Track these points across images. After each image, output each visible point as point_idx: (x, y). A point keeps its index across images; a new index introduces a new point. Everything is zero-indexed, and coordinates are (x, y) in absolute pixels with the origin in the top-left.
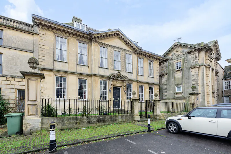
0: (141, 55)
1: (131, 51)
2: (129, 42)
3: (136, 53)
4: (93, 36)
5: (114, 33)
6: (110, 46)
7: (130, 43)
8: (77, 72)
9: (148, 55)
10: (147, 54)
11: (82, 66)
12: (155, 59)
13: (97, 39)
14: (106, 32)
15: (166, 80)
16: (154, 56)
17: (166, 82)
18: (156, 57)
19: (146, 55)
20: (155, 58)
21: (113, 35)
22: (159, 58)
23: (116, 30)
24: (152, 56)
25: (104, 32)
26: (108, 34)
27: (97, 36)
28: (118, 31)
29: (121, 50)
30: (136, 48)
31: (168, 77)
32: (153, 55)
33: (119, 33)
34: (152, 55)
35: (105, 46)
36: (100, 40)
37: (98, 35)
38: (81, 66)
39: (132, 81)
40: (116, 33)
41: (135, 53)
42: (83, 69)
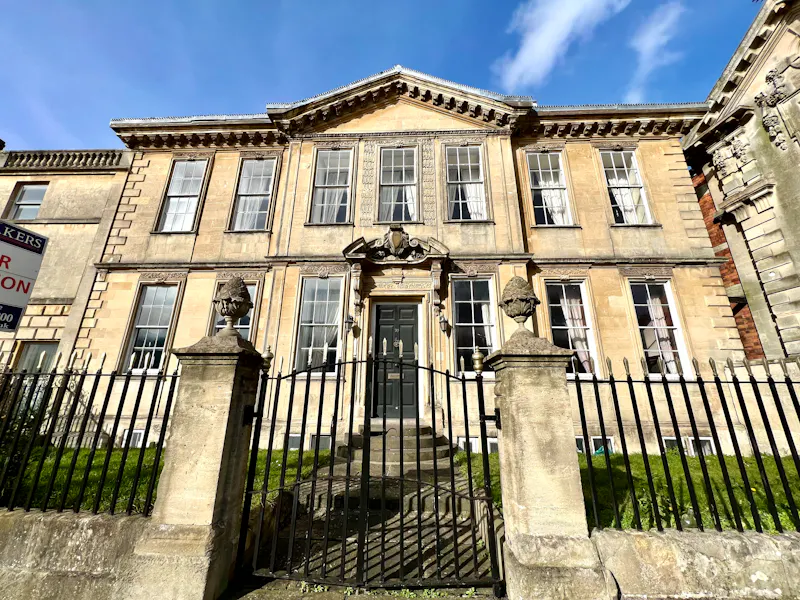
1: (475, 128)
2: (457, 98)
3: (504, 133)
6: (361, 137)
7: (463, 100)
8: (221, 261)
10: (591, 122)
11: (243, 236)
12: (648, 134)
15: (772, 226)
17: (778, 236)
28: (400, 75)
29: (420, 140)
30: (497, 110)
31: (784, 207)
33: (402, 81)
35: (343, 145)
36: (322, 128)
38: (238, 236)
39: (489, 260)
40: (389, 83)
42: (245, 246)
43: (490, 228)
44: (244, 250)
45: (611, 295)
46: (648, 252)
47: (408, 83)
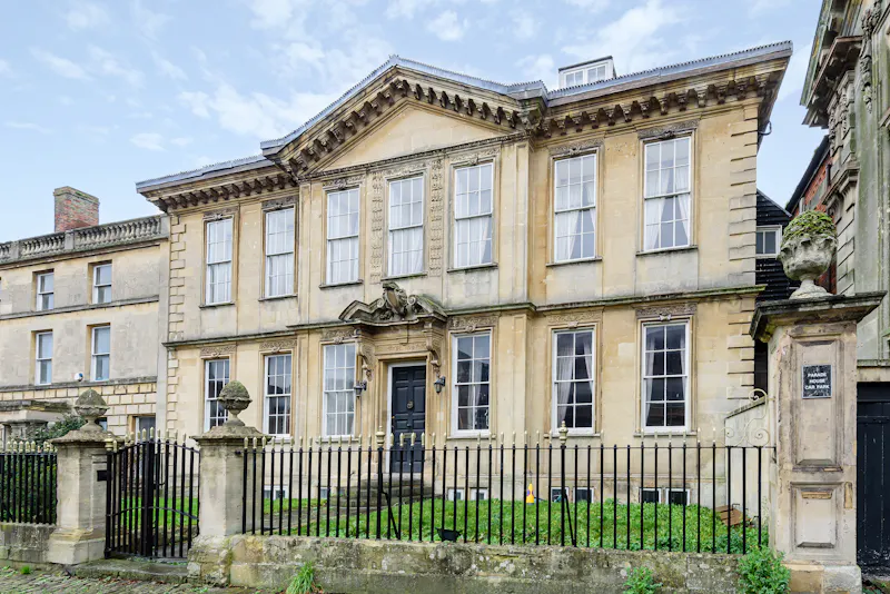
0: (571, 132)
1: (492, 135)
3: (520, 138)
4: (285, 162)
5: (374, 95)
6: (368, 168)
7: (468, 97)
9: (625, 103)
10: (612, 105)
11: (275, 303)
12: (712, 105)
13: (312, 165)
14: (328, 112)
16: (678, 90)
18: (701, 87)
19: (602, 115)
20: (693, 96)
21: (374, 105)
22: (740, 76)
23: (379, 73)
24: (660, 95)
25: (319, 119)
26: (348, 115)
27: (299, 152)
28: (396, 70)
29: (430, 162)
30: (505, 108)
31: (860, 202)
32: (665, 85)
33: (401, 78)
34: (652, 87)
35: (350, 181)
36: (328, 162)
37: (303, 147)
38: (272, 303)
39: (486, 315)
40: (388, 85)
41: (511, 140)
42: (278, 313)
43: (494, 274)
44: (278, 319)
45: (622, 341)
46: (674, 285)
47: (409, 81)
